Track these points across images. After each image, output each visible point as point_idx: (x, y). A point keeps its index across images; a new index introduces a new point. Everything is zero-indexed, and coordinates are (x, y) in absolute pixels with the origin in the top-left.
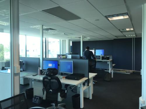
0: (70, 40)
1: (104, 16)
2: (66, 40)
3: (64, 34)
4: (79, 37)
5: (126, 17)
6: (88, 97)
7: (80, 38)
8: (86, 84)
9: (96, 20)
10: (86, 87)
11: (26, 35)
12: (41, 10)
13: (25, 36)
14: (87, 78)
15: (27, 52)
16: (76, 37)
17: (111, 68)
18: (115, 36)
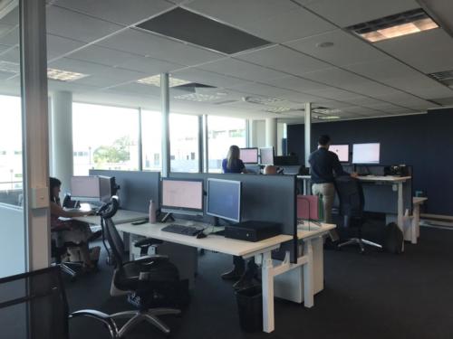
0: (276, 121)
1: (342, 29)
2: (264, 121)
3: (247, 99)
4: (300, 106)
5: (430, 25)
6: (300, 301)
7: (304, 110)
8: (288, 256)
9: (322, 46)
10: (285, 266)
11: (139, 109)
12: (133, 26)
13: (137, 111)
14: (291, 237)
15: (172, 161)
16: (292, 110)
17: (407, 211)
18: (431, 101)
